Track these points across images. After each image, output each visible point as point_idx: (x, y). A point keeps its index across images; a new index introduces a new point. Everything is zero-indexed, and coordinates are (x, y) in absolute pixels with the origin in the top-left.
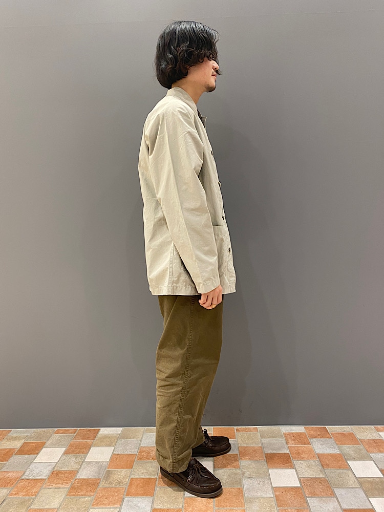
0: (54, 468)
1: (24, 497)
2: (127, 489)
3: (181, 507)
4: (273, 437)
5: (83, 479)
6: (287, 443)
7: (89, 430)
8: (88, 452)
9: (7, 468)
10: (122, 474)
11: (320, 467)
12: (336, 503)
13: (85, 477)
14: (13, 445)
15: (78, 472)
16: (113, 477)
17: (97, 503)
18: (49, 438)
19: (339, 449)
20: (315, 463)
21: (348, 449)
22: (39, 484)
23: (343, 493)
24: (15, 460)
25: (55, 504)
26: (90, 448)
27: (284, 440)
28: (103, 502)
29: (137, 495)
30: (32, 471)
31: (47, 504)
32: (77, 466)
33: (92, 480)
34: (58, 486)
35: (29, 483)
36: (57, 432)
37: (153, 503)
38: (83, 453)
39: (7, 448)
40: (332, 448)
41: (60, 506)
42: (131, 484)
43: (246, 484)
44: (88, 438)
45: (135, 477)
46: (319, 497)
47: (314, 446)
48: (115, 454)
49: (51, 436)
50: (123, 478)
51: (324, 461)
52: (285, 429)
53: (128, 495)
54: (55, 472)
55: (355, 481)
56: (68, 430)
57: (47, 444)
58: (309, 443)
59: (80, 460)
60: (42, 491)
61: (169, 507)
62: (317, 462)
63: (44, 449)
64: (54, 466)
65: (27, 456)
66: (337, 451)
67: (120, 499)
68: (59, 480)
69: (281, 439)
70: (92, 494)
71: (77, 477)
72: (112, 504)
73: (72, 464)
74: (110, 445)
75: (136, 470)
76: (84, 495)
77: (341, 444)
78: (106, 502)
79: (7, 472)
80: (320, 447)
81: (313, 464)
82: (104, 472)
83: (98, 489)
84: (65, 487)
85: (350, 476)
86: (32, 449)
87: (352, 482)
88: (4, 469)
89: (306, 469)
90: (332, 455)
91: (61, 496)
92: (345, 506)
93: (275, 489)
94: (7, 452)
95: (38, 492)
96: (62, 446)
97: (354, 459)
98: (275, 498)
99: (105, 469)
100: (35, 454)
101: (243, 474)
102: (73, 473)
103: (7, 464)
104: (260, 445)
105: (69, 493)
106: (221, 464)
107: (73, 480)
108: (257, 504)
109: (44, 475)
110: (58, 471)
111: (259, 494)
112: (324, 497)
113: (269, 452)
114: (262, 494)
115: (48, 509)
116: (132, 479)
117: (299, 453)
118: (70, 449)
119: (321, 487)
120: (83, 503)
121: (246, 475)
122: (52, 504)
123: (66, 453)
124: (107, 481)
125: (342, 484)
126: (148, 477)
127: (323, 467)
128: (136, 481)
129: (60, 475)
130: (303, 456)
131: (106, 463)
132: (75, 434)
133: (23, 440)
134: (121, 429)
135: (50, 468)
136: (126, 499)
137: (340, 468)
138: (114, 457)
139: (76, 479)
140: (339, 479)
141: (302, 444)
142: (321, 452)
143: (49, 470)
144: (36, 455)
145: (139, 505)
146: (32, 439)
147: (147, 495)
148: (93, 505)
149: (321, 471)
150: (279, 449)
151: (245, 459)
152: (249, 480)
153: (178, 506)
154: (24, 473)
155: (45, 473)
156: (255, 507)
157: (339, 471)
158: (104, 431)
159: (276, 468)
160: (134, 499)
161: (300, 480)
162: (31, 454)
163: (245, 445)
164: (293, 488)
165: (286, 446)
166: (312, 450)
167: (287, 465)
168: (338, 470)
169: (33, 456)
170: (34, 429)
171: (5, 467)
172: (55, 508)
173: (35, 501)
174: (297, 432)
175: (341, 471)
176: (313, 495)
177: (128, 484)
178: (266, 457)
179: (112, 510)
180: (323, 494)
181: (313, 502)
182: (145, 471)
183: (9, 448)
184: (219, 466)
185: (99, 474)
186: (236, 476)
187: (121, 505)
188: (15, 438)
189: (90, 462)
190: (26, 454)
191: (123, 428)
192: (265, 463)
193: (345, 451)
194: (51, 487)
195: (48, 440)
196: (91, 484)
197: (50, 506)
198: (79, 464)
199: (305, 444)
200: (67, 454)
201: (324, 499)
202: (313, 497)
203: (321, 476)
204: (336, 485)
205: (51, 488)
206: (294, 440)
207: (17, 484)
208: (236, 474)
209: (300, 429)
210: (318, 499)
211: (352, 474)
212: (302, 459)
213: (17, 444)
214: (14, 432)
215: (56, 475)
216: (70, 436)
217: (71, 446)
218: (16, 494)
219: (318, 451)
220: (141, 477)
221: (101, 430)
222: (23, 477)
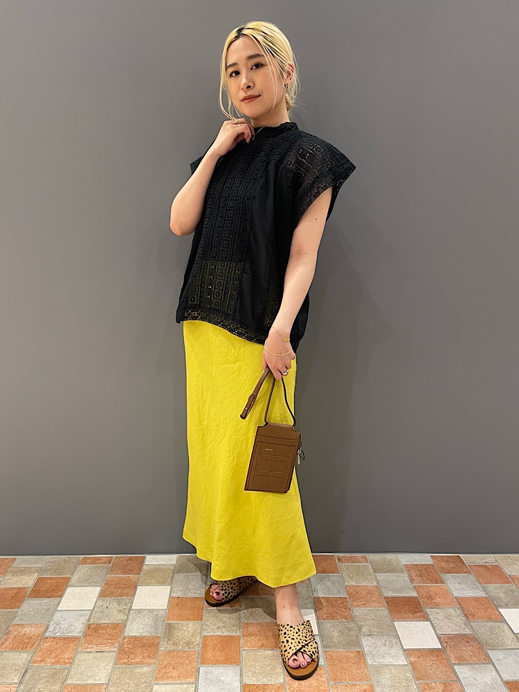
0: (89, 620)
1: (54, 666)
2: (200, 652)
3: (282, 681)
4: (390, 571)
5: (135, 638)
6: (412, 581)
7: (130, 559)
8: (135, 594)
9: (21, 619)
10: (188, 629)
11: (464, 618)
12: (494, 673)
13: (136, 634)
14: (23, 582)
15: (125, 626)
16: (178, 634)
17: (162, 675)
18: (74, 571)
19: (485, 591)
20: (455, 612)
21: (496, 590)
22: (72, 645)
23: (501, 658)
24: (30, 606)
25: (101, 677)
26: (136, 588)
27: (406, 575)
28: (170, 674)
29: (217, 662)
30: (57, 625)
31: (90, 677)
32: (121, 617)
33: (148, 638)
34: (100, 648)
35: (57, 643)
36: (84, 562)
37: (241, 675)
38: (127, 595)
39: (15, 586)
40: (475, 588)
41: (109, 680)
42: (205, 646)
43: (367, 644)
44: (131, 572)
45: (209, 634)
46: (469, 664)
47: (450, 586)
48: (173, 598)
49: (76, 567)
50: (193, 635)
51: (468, 608)
52: (405, 559)
53: (203, 662)
54: (92, 627)
55: (513, 639)
56: (99, 559)
57: (72, 581)
58: (442, 582)
59: (125, 607)
60: (79, 656)
61: (265, 681)
62: (457, 610)
63: (69, 590)
64: (88, 617)
65: (46, 600)
66: (481, 594)
67: (193, 670)
68: (100, 640)
69: (403, 575)
70: (152, 661)
71: (126, 634)
72: (183, 676)
73: (115, 612)
74: (163, 583)
75: (208, 623)
76: (141, 663)
77: (485, 583)
78: (174, 674)
79: (22, 626)
80: (460, 587)
81: (453, 613)
82: (162, 626)
83: (159, 654)
84: (111, 650)
85: (506, 631)
86: (51, 589)
87: (510, 641)
88: (17, 621)
89: (445, 621)
90: (476, 599)
91: (108, 664)
92: (506, 677)
93: (409, 653)
94: (16, 593)
95: (73, 658)
96: (94, 584)
97: (507, 606)
98: (410, 667)
99: (164, 621)
100: (57, 597)
101: (360, 628)
102: (119, 628)
103: (20, 613)
104: (375, 584)
105: (118, 660)
106: (326, 613)
107: (120, 640)
108: (388, 676)
109: (77, 631)
110: (97, 624)
111: (387, 661)
112: (476, 664)
113: (390, 594)
114: (391, 660)
115: (93, 685)
116: (205, 636)
117: (430, 596)
118: (108, 589)
119: (470, 648)
120: (142, 675)
121: (363, 630)
122: (97, 678)
123: (102, 595)
124: (169, 640)
125: (498, 643)
126: (226, 634)
127: (467, 618)
128: (212, 640)
129: (100, 631)
130: (438, 600)
131: (164, 612)
132: (111, 565)
133: (36, 575)
134: (175, 556)
135: (84, 619)
136: (202, 669)
137: (490, 619)
138: (175, 603)
139: (124, 638)
140: (493, 636)
141: (432, 582)
142: (461, 595)
143: (83, 624)
144: (59, 599)
145: (222, 678)
146: (49, 573)
147: (231, 663)
148: (157, 679)
149: (465, 624)
150: (402, 590)
151: (358, 606)
152: (370, 638)
153: (277, 679)
154: (47, 628)
155: (78, 629)
156: (386, 679)
157: (489, 624)
158: (151, 560)
159: (404, 619)
160: (214, 668)
161: (439, 639)
162: (51, 597)
163: (354, 583)
164: (432, 651)
165: (411, 586)
166: (447, 593)
167: (418, 614)
168: (487, 621)
169: (56, 600)
170: (50, 557)
171: (17, 618)
172: (103, 684)
173: (72, 673)
174: (422, 563)
175: (493, 624)
176: (462, 661)
177: (201, 645)
178: (387, 603)
179: (185, 686)
180: (474, 659)
181: (463, 672)
182: (221, 625)
183: (17, 586)
184: (325, 616)
185: (157, 629)
186: (351, 633)
187: (197, 679)
188: (23, 572)
189: (140, 610)
190: (44, 597)
191: (179, 555)
192: (387, 611)
193: (493, 594)
194: (89, 650)
195: (72, 574)
196: (146, 646)
197: (95, 680)
198: (125, 613)
199: (436, 582)
200: (104, 597)
201: (476, 666)
202: (462, 664)
203: (468, 631)
204: (489, 645)
205: (90, 652)
206: (421, 576)
207: (39, 645)
208: (350, 630)
209: (425, 559)
210: (469, 667)
211: (507, 628)
212: (437, 606)
213: (29, 581)
214: (21, 561)
215: (94, 631)
216: (103, 567)
217: (108, 583)
218: (41, 661)
219: (456, 594)
220: (218, 634)
221: (147, 559)
222: (47, 634)
